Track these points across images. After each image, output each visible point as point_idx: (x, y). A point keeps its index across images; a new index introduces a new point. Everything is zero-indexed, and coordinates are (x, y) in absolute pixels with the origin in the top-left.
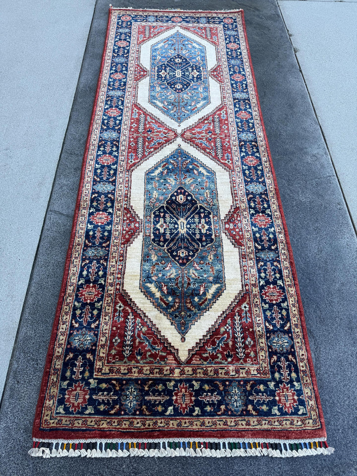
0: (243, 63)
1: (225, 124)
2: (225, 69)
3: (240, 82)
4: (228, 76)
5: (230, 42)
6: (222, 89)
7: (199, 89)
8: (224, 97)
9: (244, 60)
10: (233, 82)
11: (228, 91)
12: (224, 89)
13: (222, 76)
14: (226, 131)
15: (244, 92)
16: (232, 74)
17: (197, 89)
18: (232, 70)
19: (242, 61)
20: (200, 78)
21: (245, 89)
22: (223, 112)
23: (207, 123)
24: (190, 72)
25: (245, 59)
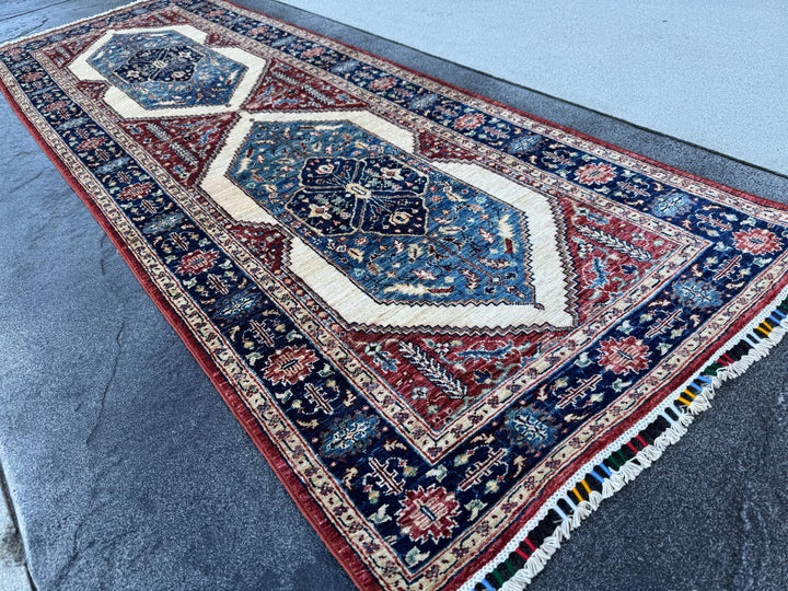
0: (210, 314)
1: (168, 161)
2: (253, 266)
3: (186, 253)
4: (229, 250)
5: (313, 378)
6: (220, 214)
7: (274, 187)
8: (202, 200)
9: (210, 328)
10: (205, 242)
11: (202, 216)
12: (216, 215)
13: (245, 244)
14: (159, 152)
15: (159, 234)
16: (222, 260)
17: (279, 185)
18: (230, 274)
19: (216, 322)
20: (296, 209)
21: (160, 242)
22: (185, 175)
23: (205, 146)
24: (336, 209)
25: (211, 336)
